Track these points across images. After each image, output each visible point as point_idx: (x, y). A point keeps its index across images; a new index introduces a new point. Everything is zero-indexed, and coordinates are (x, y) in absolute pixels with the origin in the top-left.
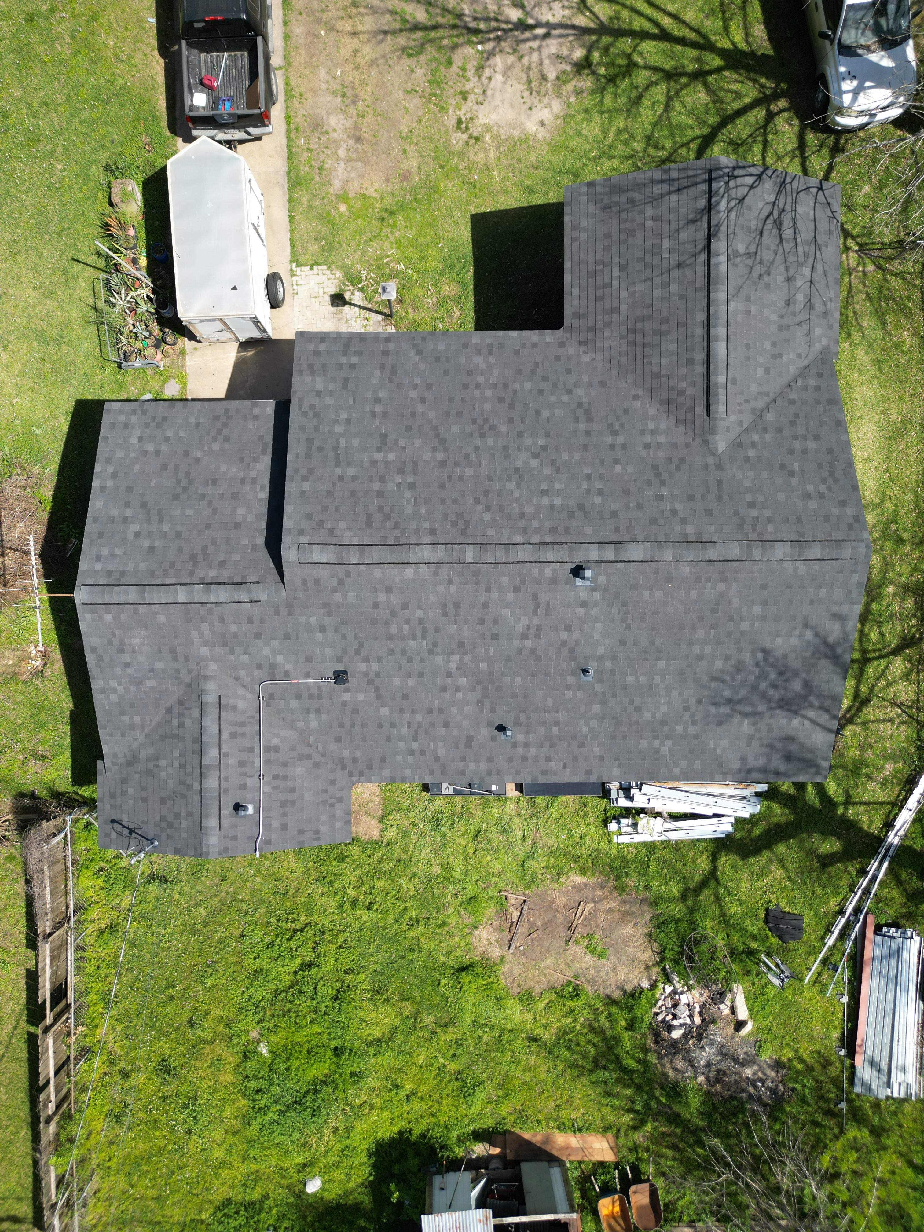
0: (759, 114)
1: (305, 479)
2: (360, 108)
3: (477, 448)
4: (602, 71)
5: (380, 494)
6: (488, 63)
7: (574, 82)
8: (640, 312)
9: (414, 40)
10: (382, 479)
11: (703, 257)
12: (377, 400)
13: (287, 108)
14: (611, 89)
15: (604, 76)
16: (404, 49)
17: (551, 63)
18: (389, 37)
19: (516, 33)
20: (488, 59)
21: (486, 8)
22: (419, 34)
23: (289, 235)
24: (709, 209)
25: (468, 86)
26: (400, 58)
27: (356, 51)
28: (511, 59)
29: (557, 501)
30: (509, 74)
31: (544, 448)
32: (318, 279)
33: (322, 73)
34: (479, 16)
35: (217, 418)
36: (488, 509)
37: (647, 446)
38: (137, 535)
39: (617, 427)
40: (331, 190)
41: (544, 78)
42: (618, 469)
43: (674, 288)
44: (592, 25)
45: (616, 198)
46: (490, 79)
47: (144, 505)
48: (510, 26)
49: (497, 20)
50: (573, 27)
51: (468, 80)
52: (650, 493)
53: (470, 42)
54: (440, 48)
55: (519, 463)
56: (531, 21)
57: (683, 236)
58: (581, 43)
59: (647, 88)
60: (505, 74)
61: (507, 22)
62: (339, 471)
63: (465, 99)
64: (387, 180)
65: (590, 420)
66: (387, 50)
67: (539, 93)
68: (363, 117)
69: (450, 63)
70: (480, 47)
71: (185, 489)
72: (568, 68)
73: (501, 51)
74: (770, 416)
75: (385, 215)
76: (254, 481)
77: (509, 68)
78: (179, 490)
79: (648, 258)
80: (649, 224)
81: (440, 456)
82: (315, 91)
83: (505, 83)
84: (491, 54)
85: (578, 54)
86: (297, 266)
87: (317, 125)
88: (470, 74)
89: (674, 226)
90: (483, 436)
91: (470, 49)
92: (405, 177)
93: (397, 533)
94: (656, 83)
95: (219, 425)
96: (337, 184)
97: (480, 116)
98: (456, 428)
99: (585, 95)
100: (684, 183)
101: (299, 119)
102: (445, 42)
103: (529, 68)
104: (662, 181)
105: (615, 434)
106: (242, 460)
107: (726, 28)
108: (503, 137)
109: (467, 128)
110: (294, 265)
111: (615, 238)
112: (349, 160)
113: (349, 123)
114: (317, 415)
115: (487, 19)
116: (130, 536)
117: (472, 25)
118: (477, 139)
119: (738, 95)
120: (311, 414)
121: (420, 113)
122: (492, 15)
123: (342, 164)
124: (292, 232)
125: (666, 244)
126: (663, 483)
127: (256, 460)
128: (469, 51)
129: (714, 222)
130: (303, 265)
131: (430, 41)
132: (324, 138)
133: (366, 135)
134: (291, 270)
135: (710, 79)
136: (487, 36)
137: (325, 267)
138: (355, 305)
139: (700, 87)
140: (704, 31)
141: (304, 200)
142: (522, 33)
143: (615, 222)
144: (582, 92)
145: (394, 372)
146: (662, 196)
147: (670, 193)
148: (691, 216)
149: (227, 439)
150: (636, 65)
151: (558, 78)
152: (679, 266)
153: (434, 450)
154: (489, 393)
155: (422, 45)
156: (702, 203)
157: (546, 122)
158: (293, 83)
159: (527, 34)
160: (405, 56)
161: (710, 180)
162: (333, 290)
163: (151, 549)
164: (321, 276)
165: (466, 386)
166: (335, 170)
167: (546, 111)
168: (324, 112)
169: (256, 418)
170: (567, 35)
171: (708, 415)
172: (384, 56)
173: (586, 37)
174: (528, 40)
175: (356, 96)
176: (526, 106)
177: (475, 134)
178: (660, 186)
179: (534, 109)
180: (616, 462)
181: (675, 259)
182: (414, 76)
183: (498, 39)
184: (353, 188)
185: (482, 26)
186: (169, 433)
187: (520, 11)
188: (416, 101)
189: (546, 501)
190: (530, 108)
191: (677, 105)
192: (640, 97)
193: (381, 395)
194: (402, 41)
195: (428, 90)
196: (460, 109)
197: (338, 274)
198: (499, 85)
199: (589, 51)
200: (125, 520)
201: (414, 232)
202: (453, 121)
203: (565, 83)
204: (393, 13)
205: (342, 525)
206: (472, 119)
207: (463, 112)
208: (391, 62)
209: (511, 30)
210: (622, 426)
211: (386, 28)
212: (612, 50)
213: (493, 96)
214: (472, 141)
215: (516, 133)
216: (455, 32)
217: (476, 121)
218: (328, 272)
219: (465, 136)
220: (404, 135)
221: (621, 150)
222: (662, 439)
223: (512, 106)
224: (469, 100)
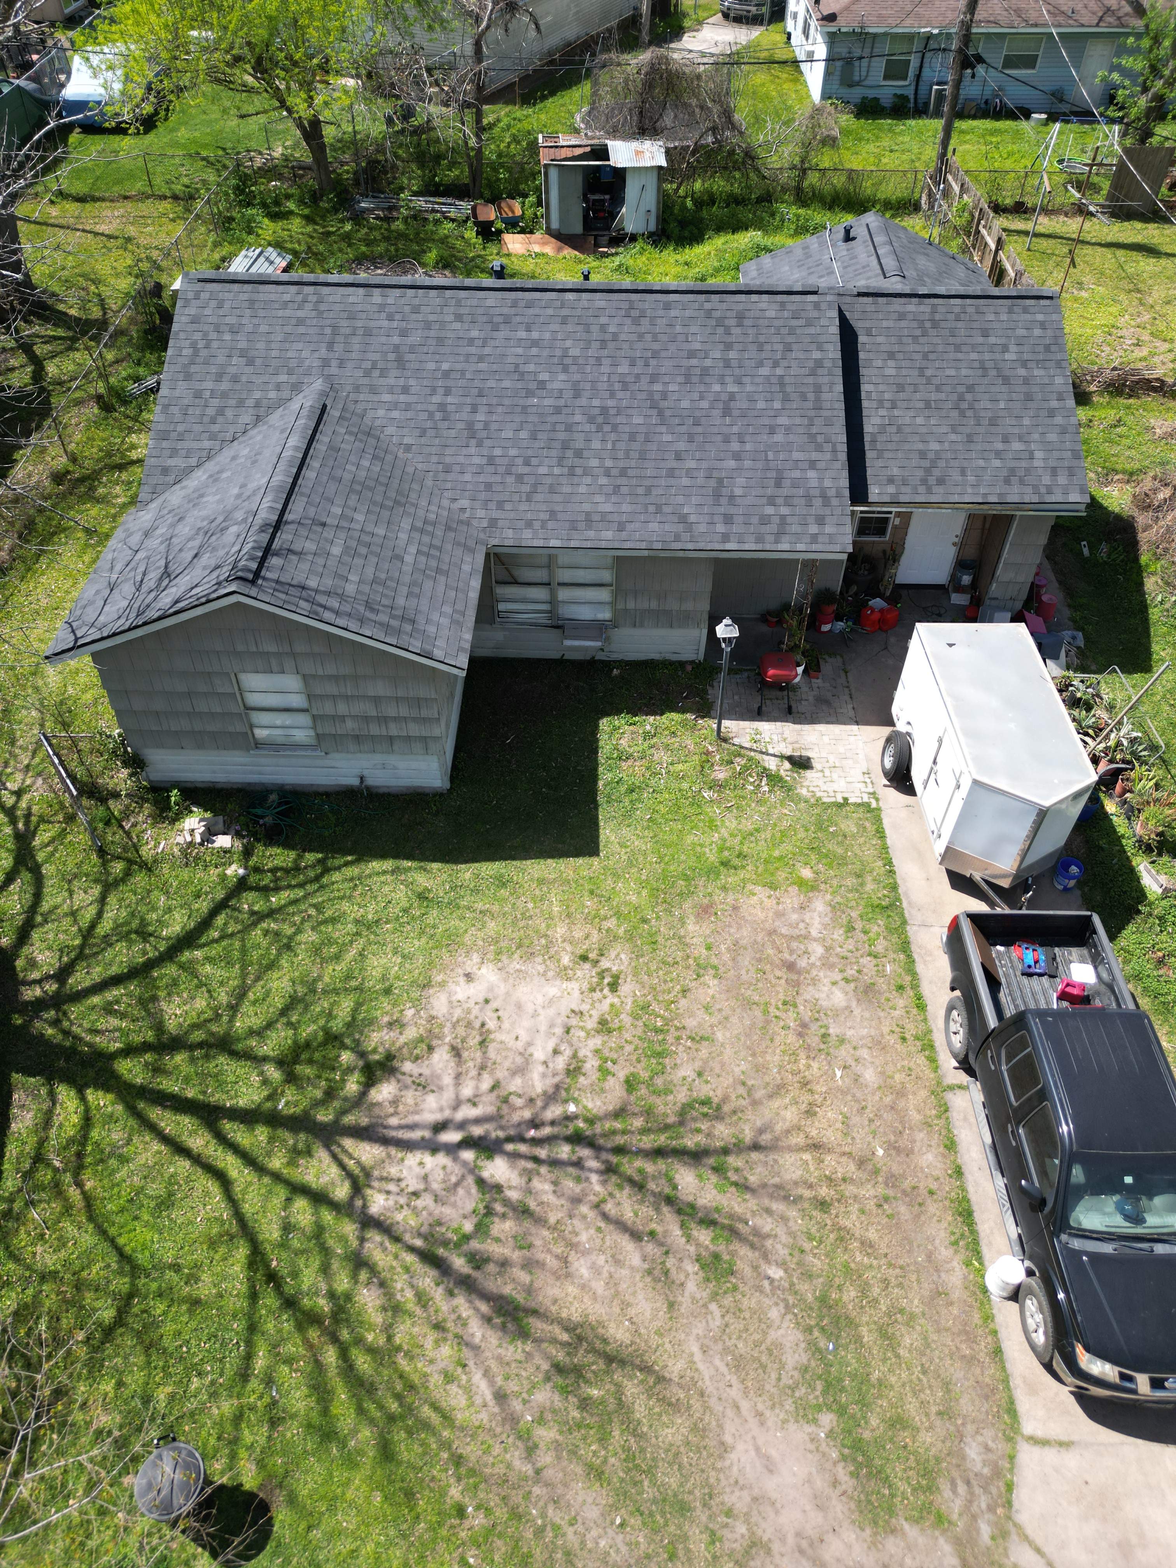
0: (80, 979)
1: (819, 363)
2: (792, 1015)
3: (612, 395)
4: (346, 1057)
5: (728, 347)
6: (557, 1079)
7: (402, 1040)
8: (386, 514)
9: (698, 1131)
10: (727, 364)
11: (288, 517)
12: (737, 456)
13: (925, 1020)
14: (337, 1026)
15: (344, 1047)
16: (718, 1115)
17: (439, 1077)
18: (748, 1136)
19: (501, 1134)
20: (557, 1087)
21: (555, 1183)
22: (690, 1142)
23: (889, 842)
24: (267, 551)
25: (596, 1042)
26: (725, 1099)
27: (810, 1113)
28: (515, 1084)
29: (522, 334)
30: (519, 1060)
31: (530, 394)
32: (835, 787)
33: (870, 1076)
34: (571, 1170)
35: (941, 482)
36: (603, 328)
37: (405, 390)
38: (1005, 349)
39: (438, 416)
40: (828, 897)
41: (456, 1052)
42: (445, 366)
43: (337, 511)
44: (348, 1143)
45: (395, 623)
46: (556, 1052)
47: (1006, 380)
48: (510, 1147)
49: (536, 1160)
50: (385, 1141)
51: (597, 1052)
52: (414, 338)
53: (591, 1121)
54: (648, 1113)
55: (562, 377)
56: (468, 1155)
57: (310, 546)
58: (377, 1111)
59: (270, 1025)
60: (527, 1058)
61: (515, 1156)
62: (779, 371)
63: (603, 1022)
64: (735, 908)
65: (470, 426)
66: (749, 1115)
67: (469, 1025)
68: (785, 1003)
69: (630, 1084)
70: (572, 1108)
71: (961, 399)
72: (408, 1066)
73: (532, 1100)
74: (246, 418)
75: (736, 862)
76: (881, 403)
77: (520, 1071)
78: (968, 397)
79: (363, 550)
80: (354, 578)
81: (657, 387)
82: (878, 1044)
83: (529, 1044)
84: (552, 1096)
85: (383, 1092)
86: (868, 805)
87: (866, 992)
88: (591, 1064)
89: (321, 561)
90: (604, 410)
91: (590, 1105)
92: (705, 911)
93: (707, 306)
94: (252, 1032)
95: (936, 472)
96: (819, 905)
97: (576, 994)
98: (637, 420)
99: (386, 1019)
100: (292, 591)
101: (901, 1003)
102: (638, 1123)
103: (482, 1068)
104: (325, 607)
105: (442, 407)
106: (899, 430)
107: (87, 1121)
108: (539, 959)
109: (601, 975)
110: (874, 805)
111: (404, 590)
112: (807, 937)
113: (809, 993)
114: (812, 437)
115: (554, 1163)
116: (1013, 348)
117: (585, 1152)
118: (584, 958)
119: (108, 1010)
120: (820, 439)
121: (683, 1003)
122: (543, 1170)
123: (814, 933)
124: (885, 848)
125: (336, 550)
126: (396, 348)
127: (882, 429)
128: (594, 1104)
129: (265, 537)
130: (859, 805)
131: (667, 1127)
132: (851, 972)
133: (778, 973)
134: (877, 800)
135: (150, 1036)
136: (556, 1130)
137: (825, 800)
138: (774, 756)
139: (172, 1026)
140: (132, 1122)
141: (870, 887)
142: (487, 1132)
143: (401, 601)
144: (390, 1025)
145: (717, 495)
146: (329, 594)
147: (317, 591)
148: (294, 558)
149: (923, 455)
150: (280, 1063)
151: (431, 1049)
152: (324, 525)
153: (664, 395)
154: (594, 463)
155: (681, 1123)
156: (274, 561)
157: (462, 980)
158: (921, 1060)
159: (477, 1131)
160: (716, 1100)
161: (257, 574)
162: (808, 774)
163: (985, 334)
164: (830, 790)
165: (623, 472)
166: (825, 926)
167: (460, 996)
168: (857, 1012)
169: (891, 480)
170: (401, 1127)
171: (324, 406)
172: (755, 1103)
173: (364, 1121)
174: (478, 1121)
175: (800, 1035)
176: (494, 1005)
177: (587, 966)
178: (328, 604)
179: (481, 999)
180: (446, 374)
181: (328, 533)
182: (698, 1064)
183: (535, 1124)
184: (792, 898)
185: (564, 1151)
186: (997, 463)
187: (485, 1174)
188: (691, 1023)
189: (535, 335)
190: (487, 1001)
191: (223, 998)
192: (284, 1012)
193: (732, 464)
194: (723, 1132)
195: (670, 1039)
196: (612, 1005)
197: (804, 792)
198: (539, 1042)
199: (363, 1094)
200: (1024, 364)
201: (689, 839)
202: (626, 988)
203: (421, 1040)
204: (744, 1187)
205: (771, 314)
206: (593, 990)
207: (608, 1001)
208: (741, 1090)
209: (509, 1139)
210: (431, 415)
211: (755, 1156)
212: (318, 1094)
213: (552, 1026)
214: (592, 956)
215: (516, 965)
216: (620, 1140)
217: (585, 986)
218: (818, 794)
219: (605, 964)
220: (712, 972)
221: (338, 932)
222: (386, 397)
223: (519, 1006)
224: (596, 1019)
